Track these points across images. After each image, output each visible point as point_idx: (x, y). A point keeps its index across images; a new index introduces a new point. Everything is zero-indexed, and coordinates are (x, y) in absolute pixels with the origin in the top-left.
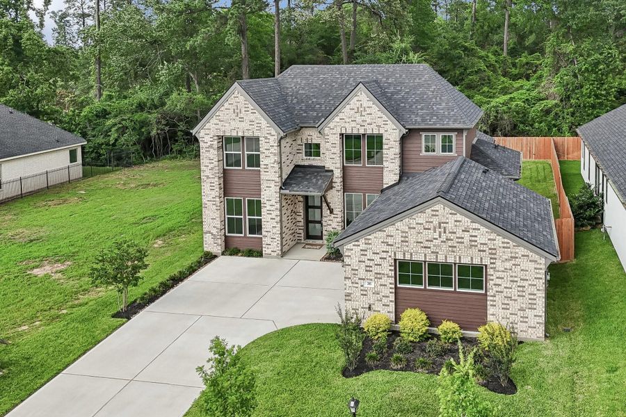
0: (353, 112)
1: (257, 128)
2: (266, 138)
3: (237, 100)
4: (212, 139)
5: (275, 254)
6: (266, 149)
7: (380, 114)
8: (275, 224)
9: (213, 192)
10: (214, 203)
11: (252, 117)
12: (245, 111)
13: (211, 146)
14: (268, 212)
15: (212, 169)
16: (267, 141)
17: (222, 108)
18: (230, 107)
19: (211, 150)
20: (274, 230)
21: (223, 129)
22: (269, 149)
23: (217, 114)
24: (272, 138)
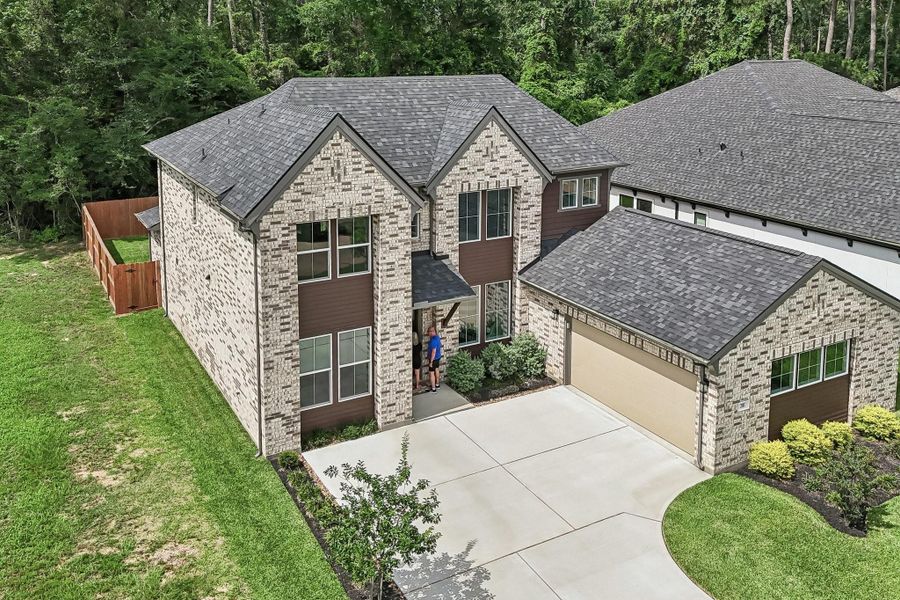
0: (480, 155)
1: (377, 200)
2: (391, 215)
3: (338, 149)
4: (286, 232)
5: (402, 419)
6: (391, 236)
7: (518, 156)
8: (404, 366)
9: (287, 335)
10: (289, 355)
11: (367, 179)
12: (354, 170)
13: (285, 246)
14: (392, 347)
15: (285, 290)
16: (394, 220)
17: (309, 168)
18: (323, 164)
19: (285, 253)
20: (403, 377)
21: (310, 208)
22: (396, 235)
23: (298, 180)
24: (402, 214)
